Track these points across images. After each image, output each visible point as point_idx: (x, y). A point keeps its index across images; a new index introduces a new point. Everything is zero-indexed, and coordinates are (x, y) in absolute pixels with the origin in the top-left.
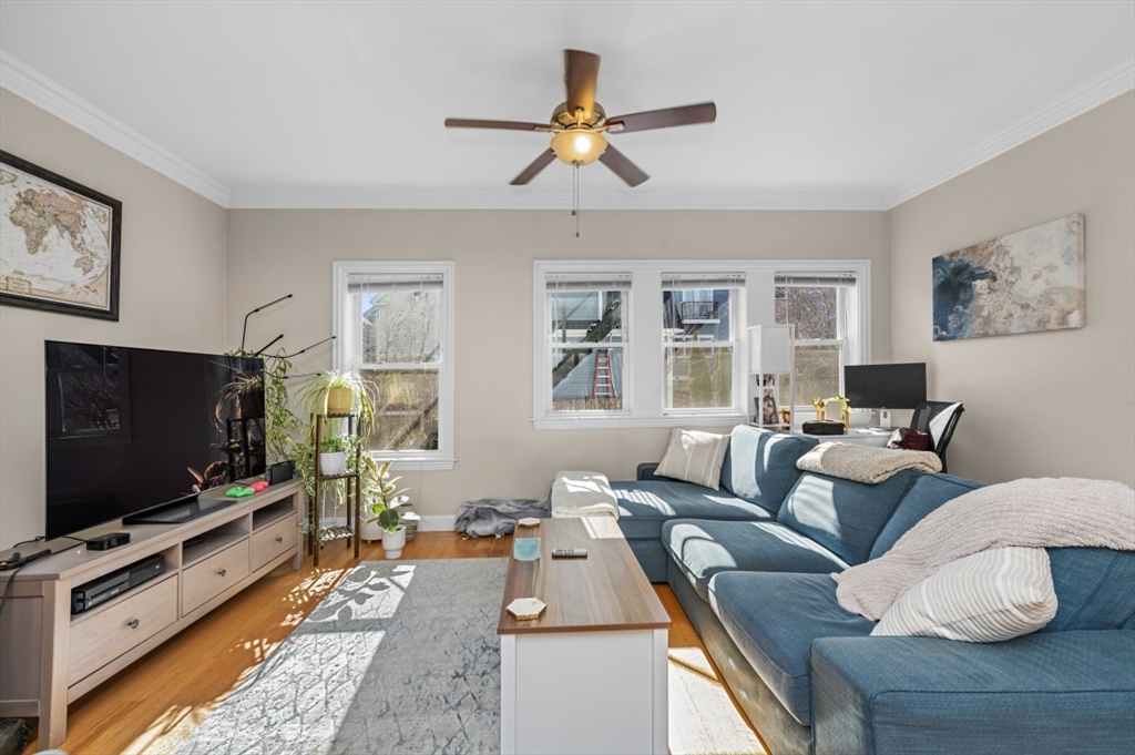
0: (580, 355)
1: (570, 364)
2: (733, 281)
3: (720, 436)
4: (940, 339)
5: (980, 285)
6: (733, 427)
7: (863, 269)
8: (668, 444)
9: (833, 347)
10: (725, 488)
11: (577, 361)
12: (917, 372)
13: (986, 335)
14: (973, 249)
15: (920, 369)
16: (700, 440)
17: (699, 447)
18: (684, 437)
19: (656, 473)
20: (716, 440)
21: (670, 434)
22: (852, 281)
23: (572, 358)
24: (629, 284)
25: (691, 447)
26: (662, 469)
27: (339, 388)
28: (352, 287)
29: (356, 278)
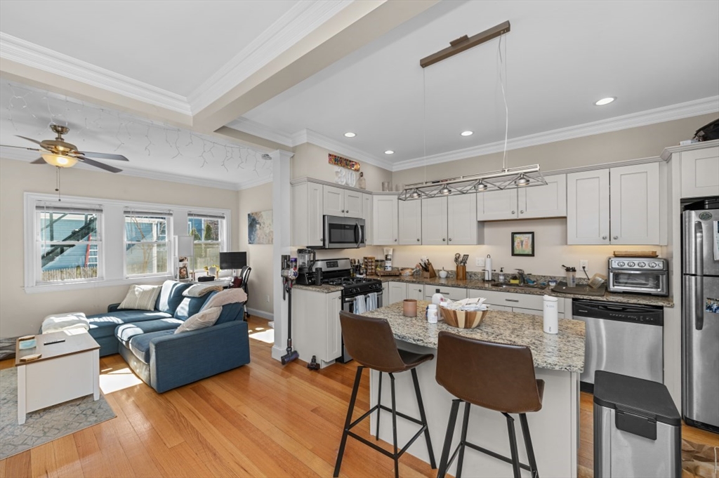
0: (65, 248)
1: (58, 253)
2: (166, 214)
3: (156, 287)
4: (250, 243)
5: (258, 226)
6: (164, 282)
7: (227, 213)
8: (127, 292)
9: (218, 244)
10: (156, 309)
11: (62, 251)
12: (244, 255)
13: (259, 243)
14: (256, 213)
15: (244, 254)
16: (145, 289)
17: (144, 293)
18: (136, 289)
19: (118, 308)
20: (154, 289)
21: (129, 287)
22: (224, 217)
23: (59, 250)
24: (101, 211)
25: (140, 292)
26: (122, 306)
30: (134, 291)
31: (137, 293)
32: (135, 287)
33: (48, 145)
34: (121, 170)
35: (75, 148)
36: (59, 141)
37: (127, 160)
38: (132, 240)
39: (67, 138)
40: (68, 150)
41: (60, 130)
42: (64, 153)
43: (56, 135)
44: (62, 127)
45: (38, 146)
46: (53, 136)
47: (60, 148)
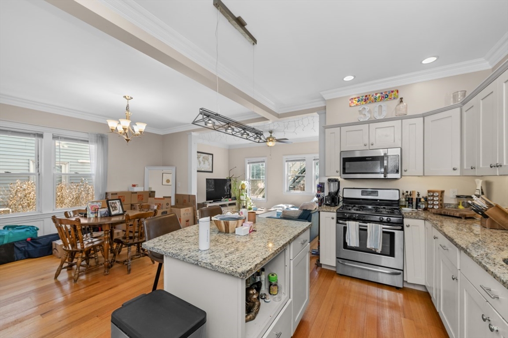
27: (244, 184)
28: (249, 163)
29: (249, 162)
35: (276, 138)
36: (271, 136)
40: (273, 139)
41: (271, 132)
42: (272, 141)
43: (270, 134)
47: (271, 139)
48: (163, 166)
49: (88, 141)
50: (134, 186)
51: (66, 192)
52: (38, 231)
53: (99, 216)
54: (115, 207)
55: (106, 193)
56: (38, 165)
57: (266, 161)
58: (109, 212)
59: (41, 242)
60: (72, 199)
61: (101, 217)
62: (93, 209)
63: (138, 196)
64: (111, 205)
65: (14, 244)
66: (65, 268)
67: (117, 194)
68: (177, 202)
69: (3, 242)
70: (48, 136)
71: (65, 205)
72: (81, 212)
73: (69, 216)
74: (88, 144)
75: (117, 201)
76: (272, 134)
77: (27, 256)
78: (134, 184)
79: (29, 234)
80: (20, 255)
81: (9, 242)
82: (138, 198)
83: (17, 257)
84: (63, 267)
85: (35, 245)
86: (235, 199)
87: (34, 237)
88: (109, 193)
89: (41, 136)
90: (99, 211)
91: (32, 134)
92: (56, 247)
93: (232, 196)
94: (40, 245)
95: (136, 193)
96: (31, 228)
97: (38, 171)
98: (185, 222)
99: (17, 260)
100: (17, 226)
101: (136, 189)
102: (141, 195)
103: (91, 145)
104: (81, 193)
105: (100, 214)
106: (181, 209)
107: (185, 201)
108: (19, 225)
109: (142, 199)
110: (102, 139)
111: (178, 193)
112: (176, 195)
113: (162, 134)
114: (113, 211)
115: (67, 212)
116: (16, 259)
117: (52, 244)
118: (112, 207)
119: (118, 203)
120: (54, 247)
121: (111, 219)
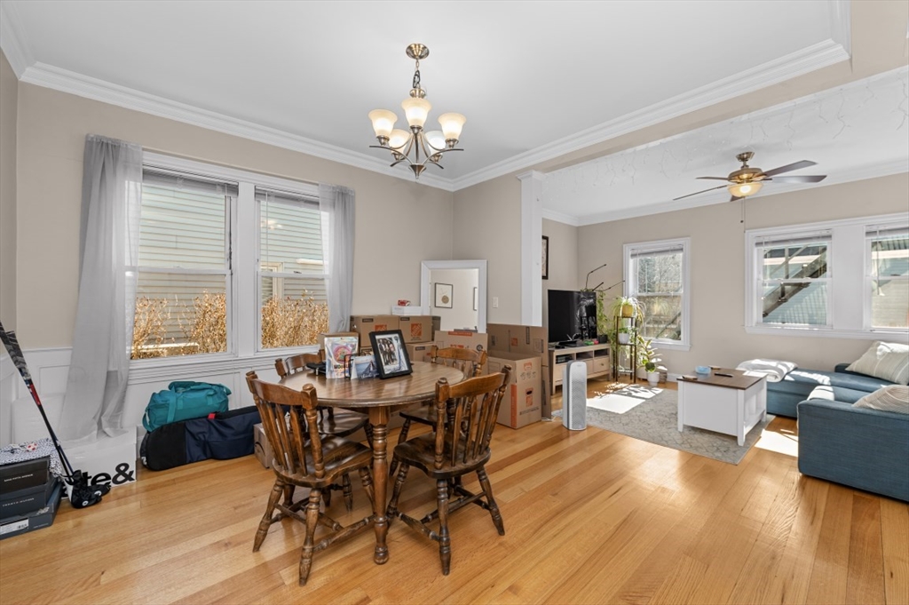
8: (865, 351)
16: (895, 350)
17: (893, 355)
18: (881, 347)
19: (847, 369)
24: (829, 237)
25: (884, 354)
26: (853, 367)
27: (627, 305)
28: (633, 256)
29: (635, 252)
30: (876, 350)
31: (878, 353)
32: (879, 345)
33: (734, 177)
34: (825, 177)
35: (760, 170)
36: (745, 168)
37: (814, 163)
38: (884, 274)
39: (751, 163)
40: (751, 175)
41: (743, 158)
42: (749, 180)
43: (742, 164)
44: (747, 153)
45: (726, 182)
46: (739, 165)
47: (745, 176)
48: (454, 259)
49: (317, 203)
50: (402, 303)
51: (279, 316)
52: (229, 396)
53: (354, 376)
54: (391, 353)
55: (352, 319)
56: (231, 253)
57: (687, 248)
58: (378, 367)
59: (233, 425)
60: (289, 329)
61: (360, 380)
62: (341, 357)
63: (413, 325)
64: (382, 349)
65: (185, 425)
66: (276, 520)
67: (372, 320)
68: (493, 343)
69: (166, 420)
70: (246, 191)
71: (277, 340)
72: (310, 361)
73: (287, 371)
74: (318, 209)
75: (392, 336)
76: (748, 163)
77: (208, 452)
78: (402, 299)
79: (213, 403)
80: (197, 451)
81: (176, 420)
82: (412, 331)
83: (191, 456)
84: (274, 516)
85: (223, 429)
86: (604, 339)
87: (222, 410)
88: (358, 318)
89: (233, 189)
90: (353, 363)
91: (219, 184)
92: (260, 438)
93: (599, 333)
94: (232, 432)
95: (408, 318)
96: (217, 389)
97: (230, 268)
98: (525, 396)
99: (190, 462)
100: (194, 384)
101: (407, 311)
102: (417, 325)
103: (322, 213)
104: (303, 318)
105: (357, 370)
106: (517, 362)
107: (514, 342)
108: (196, 381)
109: (420, 334)
110: (342, 199)
111: (493, 321)
112: (490, 327)
113: (453, 190)
114: (387, 364)
115: (281, 360)
116: (189, 459)
117: (253, 430)
118: (385, 353)
119: (394, 341)
120: (256, 440)
121: (383, 385)
